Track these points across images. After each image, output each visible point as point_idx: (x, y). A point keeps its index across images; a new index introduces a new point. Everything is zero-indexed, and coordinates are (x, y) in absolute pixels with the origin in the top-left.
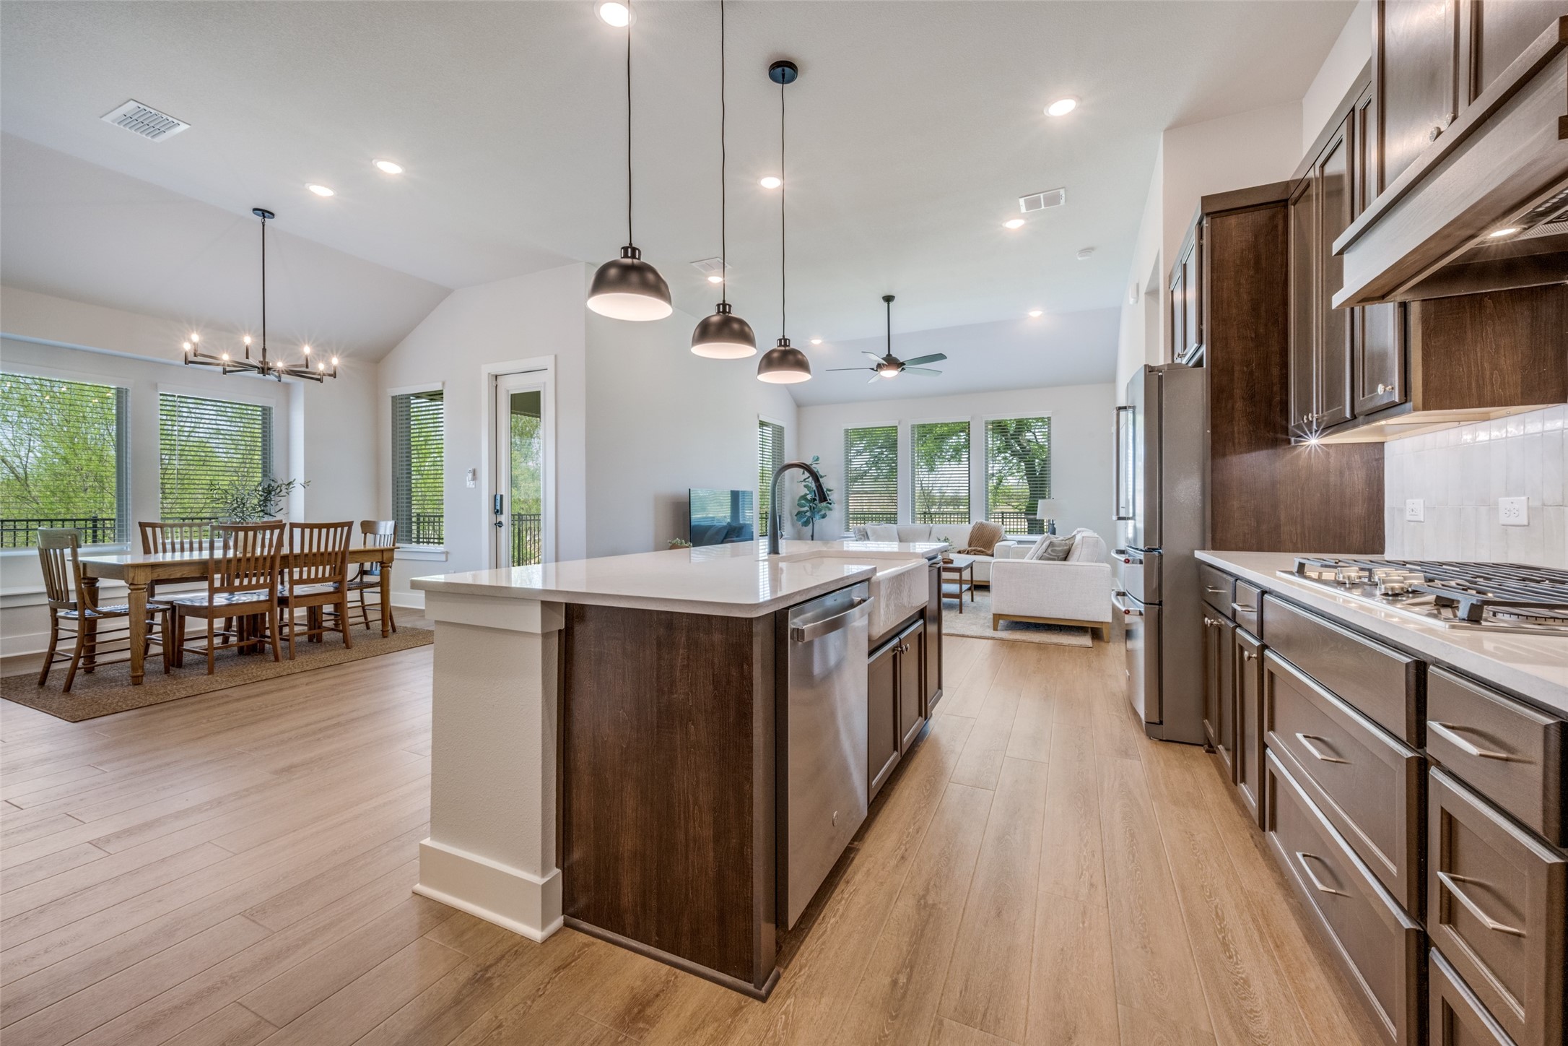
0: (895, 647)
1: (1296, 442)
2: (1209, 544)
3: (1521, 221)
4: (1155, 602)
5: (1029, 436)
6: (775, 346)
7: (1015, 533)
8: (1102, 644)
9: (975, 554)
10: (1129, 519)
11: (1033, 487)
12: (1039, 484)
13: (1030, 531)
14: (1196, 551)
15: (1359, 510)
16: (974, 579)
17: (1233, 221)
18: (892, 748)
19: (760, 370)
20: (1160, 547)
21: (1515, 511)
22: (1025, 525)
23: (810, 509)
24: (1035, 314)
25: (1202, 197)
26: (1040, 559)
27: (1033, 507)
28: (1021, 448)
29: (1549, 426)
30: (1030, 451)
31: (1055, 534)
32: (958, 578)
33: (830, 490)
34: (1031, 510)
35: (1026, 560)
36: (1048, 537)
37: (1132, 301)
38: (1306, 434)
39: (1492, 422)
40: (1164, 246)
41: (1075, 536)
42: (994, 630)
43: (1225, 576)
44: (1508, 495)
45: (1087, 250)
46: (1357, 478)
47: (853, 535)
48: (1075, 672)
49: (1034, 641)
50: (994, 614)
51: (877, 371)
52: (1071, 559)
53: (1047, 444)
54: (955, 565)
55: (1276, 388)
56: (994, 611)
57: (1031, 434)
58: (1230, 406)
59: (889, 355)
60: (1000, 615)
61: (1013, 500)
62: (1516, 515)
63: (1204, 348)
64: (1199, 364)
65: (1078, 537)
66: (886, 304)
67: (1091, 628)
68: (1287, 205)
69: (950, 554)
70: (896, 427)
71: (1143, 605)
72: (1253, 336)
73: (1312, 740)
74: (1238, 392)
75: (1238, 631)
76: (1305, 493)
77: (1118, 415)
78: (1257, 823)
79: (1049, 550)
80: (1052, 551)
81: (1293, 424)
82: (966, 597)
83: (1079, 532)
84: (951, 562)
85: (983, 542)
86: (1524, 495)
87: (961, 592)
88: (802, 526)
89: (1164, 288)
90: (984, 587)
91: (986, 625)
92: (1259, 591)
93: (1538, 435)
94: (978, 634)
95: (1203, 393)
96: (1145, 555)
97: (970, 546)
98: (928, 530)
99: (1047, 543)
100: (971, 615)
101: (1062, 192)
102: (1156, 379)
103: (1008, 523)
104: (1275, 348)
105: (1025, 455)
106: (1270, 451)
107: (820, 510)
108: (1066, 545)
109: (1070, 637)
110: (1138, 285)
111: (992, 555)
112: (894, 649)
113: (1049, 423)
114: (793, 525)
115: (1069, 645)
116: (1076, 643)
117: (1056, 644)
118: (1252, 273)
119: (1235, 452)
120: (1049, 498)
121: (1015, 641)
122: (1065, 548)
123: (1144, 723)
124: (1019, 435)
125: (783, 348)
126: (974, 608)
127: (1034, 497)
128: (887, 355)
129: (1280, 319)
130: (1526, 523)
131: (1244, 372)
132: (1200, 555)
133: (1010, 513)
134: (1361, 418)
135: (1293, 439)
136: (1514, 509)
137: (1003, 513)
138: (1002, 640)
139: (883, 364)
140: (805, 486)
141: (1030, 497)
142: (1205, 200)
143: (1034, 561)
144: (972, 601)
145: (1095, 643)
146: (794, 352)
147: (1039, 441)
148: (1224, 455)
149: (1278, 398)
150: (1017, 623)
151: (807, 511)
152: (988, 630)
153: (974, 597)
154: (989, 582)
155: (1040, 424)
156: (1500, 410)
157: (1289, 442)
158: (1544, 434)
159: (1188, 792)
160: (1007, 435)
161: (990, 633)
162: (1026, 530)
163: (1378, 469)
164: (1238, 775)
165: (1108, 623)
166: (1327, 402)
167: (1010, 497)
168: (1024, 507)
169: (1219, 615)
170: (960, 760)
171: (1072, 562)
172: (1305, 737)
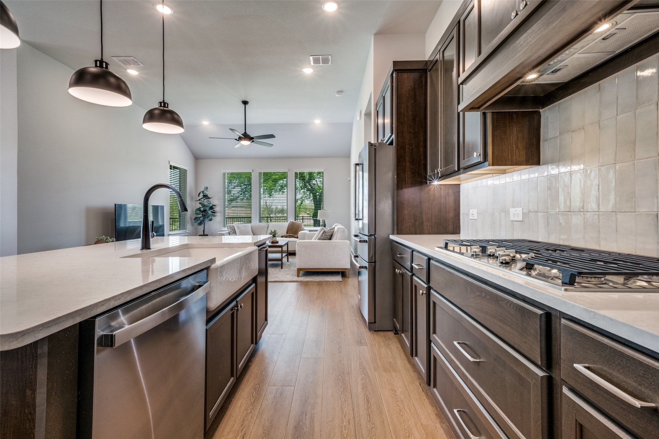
0: (233, 307)
1: (430, 183)
2: (396, 232)
3: (539, 72)
4: (372, 261)
5: (314, 182)
6: (157, 106)
7: (308, 226)
8: (346, 279)
9: (289, 237)
10: (360, 219)
11: (316, 205)
12: (318, 203)
13: (315, 226)
14: (390, 235)
15: (451, 214)
16: (289, 250)
17: (405, 75)
18: (230, 374)
19: (145, 121)
20: (375, 234)
21: (517, 215)
22: (312, 222)
23: (203, 216)
24: (317, 122)
25: (393, 61)
26: (319, 239)
27: (316, 214)
28: (311, 187)
29: (532, 176)
30: (314, 189)
31: (325, 227)
32: (281, 250)
33: (214, 206)
34: (315, 215)
35: (313, 240)
36: (323, 228)
37: (358, 118)
38: (433, 180)
39: (507, 174)
40: (374, 89)
41: (334, 227)
42: (298, 277)
43: (406, 248)
44: (514, 207)
45: (340, 92)
46: (451, 200)
47: (227, 230)
48: (335, 296)
49: (316, 281)
50: (298, 269)
51: (238, 141)
52: (333, 239)
53: (322, 186)
54: (280, 244)
55: (422, 158)
56: (298, 267)
57: (315, 181)
58: (404, 165)
59: (245, 133)
60: (300, 269)
61: (307, 211)
62: (517, 216)
63: (394, 136)
64: (391, 144)
65: (336, 228)
66: (244, 106)
67: (341, 272)
68: (427, 72)
69: (277, 238)
70: (251, 173)
71: (368, 263)
72: (413, 132)
73: (461, 344)
74: (407, 158)
75: (414, 278)
76: (433, 207)
77: (356, 168)
78: (426, 382)
79: (323, 235)
80: (325, 235)
81: (429, 175)
82: (285, 260)
83: (336, 226)
84: (277, 242)
85: (293, 231)
86: (521, 207)
87: (282, 257)
88: (198, 225)
89: (374, 110)
90: (293, 254)
91: (294, 274)
92: (427, 258)
93: (527, 180)
94: (290, 280)
95: (393, 158)
96: (368, 238)
97: (287, 233)
98: (267, 226)
99: (323, 231)
100: (287, 269)
101: (330, 57)
102: (373, 149)
103: (305, 222)
104: (422, 139)
105: (312, 191)
106: (420, 187)
107: (209, 217)
108: (331, 232)
109: (332, 277)
110: (361, 111)
111: (298, 238)
112: (232, 309)
113: (323, 176)
114: (192, 225)
115: (332, 281)
116: (335, 280)
117: (326, 282)
118: (413, 102)
119: (406, 187)
120: (323, 209)
121: (308, 282)
122: (330, 233)
123: (367, 323)
124: (310, 181)
125: (162, 108)
126: (289, 265)
127: (316, 209)
128: (244, 133)
129: (423, 125)
130: (522, 220)
131: (410, 149)
132: (392, 237)
133: (306, 217)
134: (462, 171)
135: (428, 182)
136: (516, 213)
137: (303, 217)
138: (301, 282)
139: (242, 137)
140: (200, 203)
141: (315, 209)
142: (395, 63)
143: (317, 241)
144: (288, 261)
145: (343, 279)
146: (172, 112)
147: (318, 184)
148: (402, 188)
149: (422, 162)
150: (308, 272)
151: (201, 217)
152: (295, 277)
153: (289, 259)
154: (295, 251)
155: (319, 176)
156: (517, 167)
157: (427, 183)
158: (529, 179)
159: (390, 362)
160: (305, 181)
161: (296, 278)
162: (313, 225)
163: (458, 196)
164: (413, 352)
165: (348, 269)
166: (445, 163)
167: (306, 209)
168: (312, 214)
169: (403, 268)
170: (276, 367)
171: (333, 240)
172: (458, 343)
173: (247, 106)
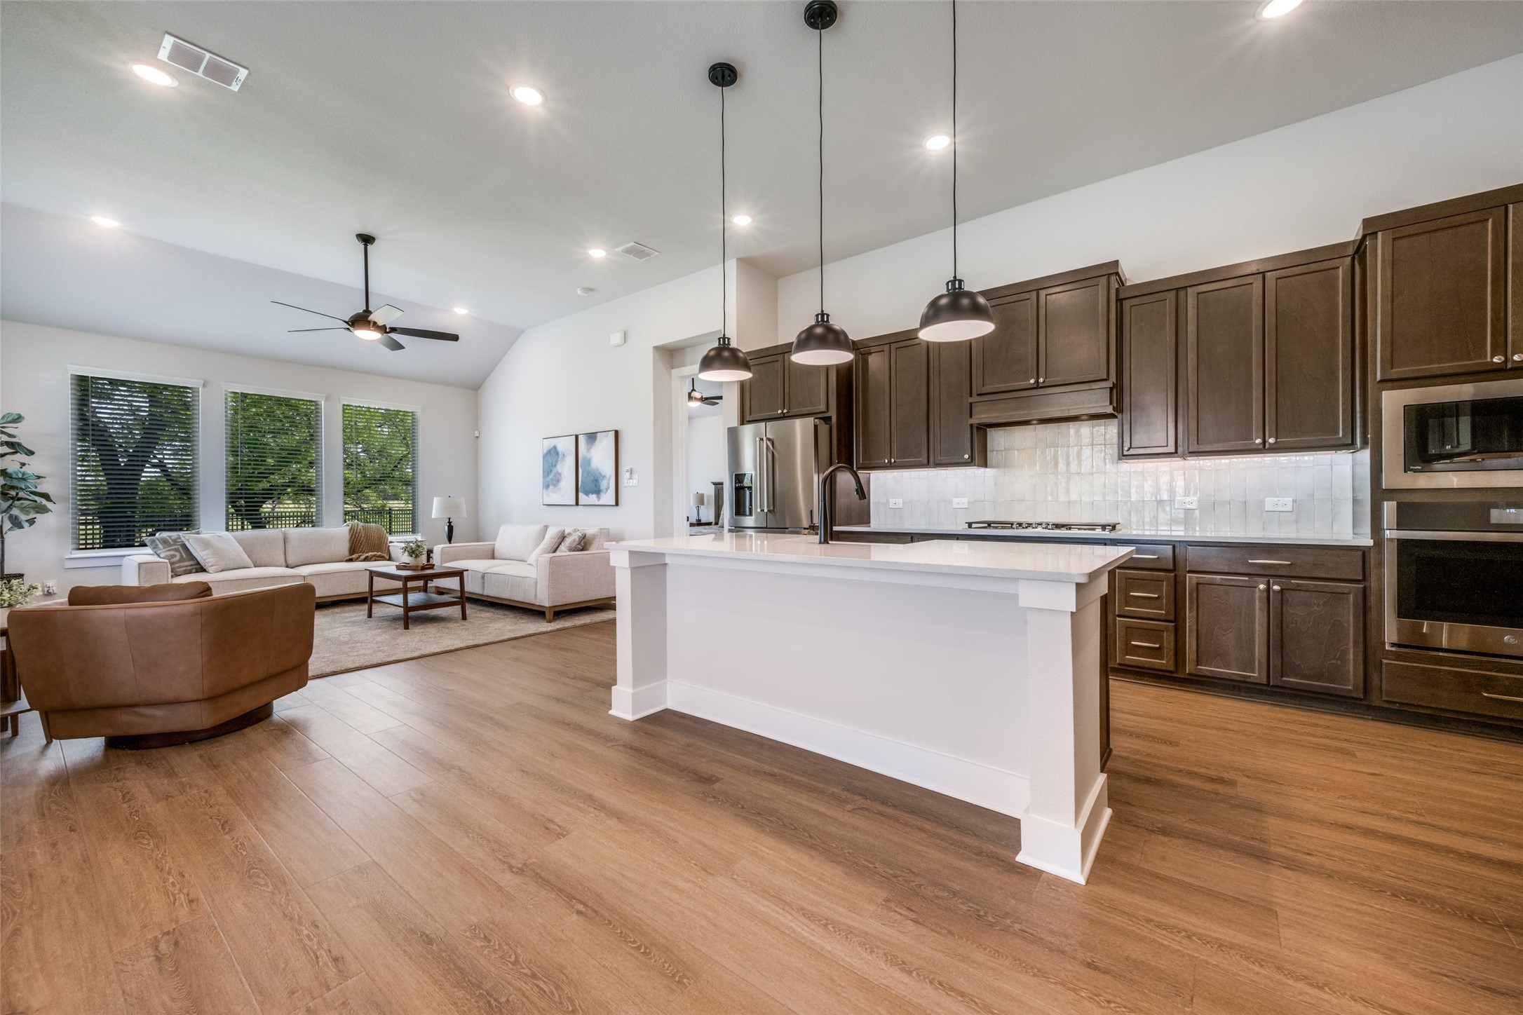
24: (461, 311)
42: (549, 623)
50: (550, 607)
59: (367, 311)
60: (555, 606)
63: (831, 414)
81: (861, 462)
97: (353, 552)
101: (656, 254)
110: (625, 333)
128: (364, 311)
166: (900, 455)
173: (369, 247)
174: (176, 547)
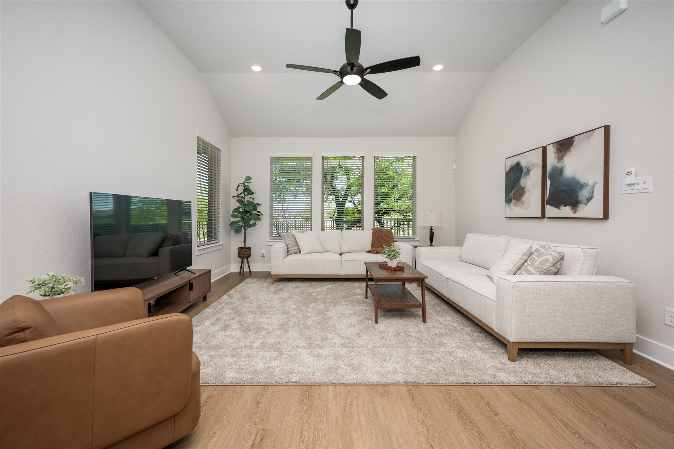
174: (292, 239)
